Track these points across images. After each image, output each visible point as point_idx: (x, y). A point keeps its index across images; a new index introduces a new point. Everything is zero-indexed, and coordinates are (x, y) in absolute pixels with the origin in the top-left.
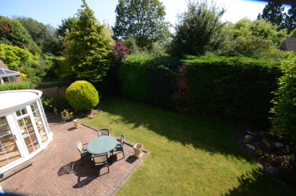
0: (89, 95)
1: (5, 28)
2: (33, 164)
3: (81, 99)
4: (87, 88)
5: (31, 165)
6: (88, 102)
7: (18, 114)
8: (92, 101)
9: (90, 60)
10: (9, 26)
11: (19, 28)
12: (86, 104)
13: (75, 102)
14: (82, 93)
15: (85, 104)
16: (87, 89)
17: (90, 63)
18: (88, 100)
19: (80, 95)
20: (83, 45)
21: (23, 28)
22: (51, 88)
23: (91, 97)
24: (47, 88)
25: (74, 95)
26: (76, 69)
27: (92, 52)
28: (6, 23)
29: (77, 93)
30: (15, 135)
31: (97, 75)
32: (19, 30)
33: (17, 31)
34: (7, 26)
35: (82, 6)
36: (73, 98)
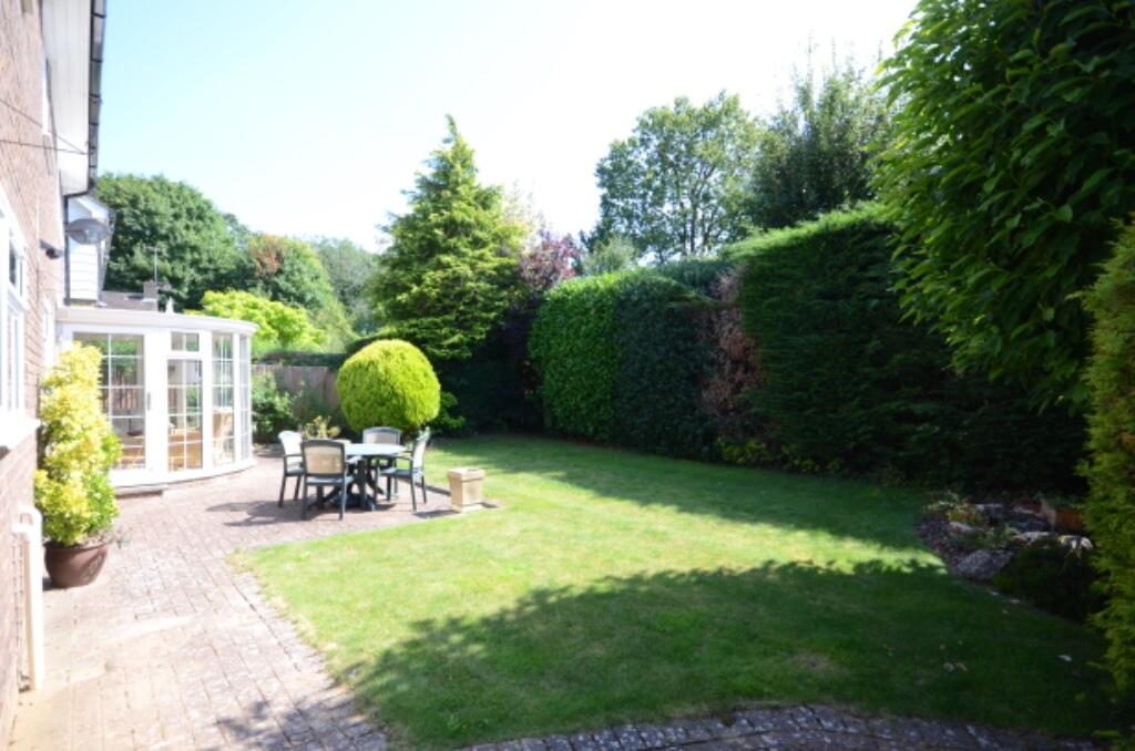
0: (401, 378)
1: (266, 260)
2: (166, 494)
3: (375, 389)
4: (403, 358)
5: (158, 493)
6: (394, 401)
7: (176, 345)
8: (409, 403)
9: (437, 282)
10: (279, 257)
11: (304, 263)
12: (388, 408)
13: (358, 401)
14: (381, 370)
15: (384, 408)
16: (400, 360)
17: (434, 293)
18: (396, 395)
19: (376, 376)
20: (423, 238)
21: (317, 264)
22: (309, 369)
23: (409, 387)
24: (298, 364)
25: (358, 377)
26: (389, 312)
27: (445, 259)
28: (274, 247)
29: (367, 369)
30: (149, 396)
31: (453, 334)
32: (304, 269)
33: (299, 270)
34: (274, 256)
35: (447, 141)
36: (354, 387)
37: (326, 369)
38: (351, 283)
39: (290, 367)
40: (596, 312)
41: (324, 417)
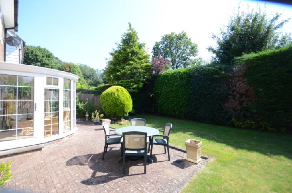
0: (123, 98)
1: (66, 68)
2: (43, 149)
3: (114, 101)
4: (123, 91)
5: (40, 149)
6: (121, 105)
8: (126, 106)
9: (129, 69)
10: (70, 67)
11: (76, 69)
12: (119, 108)
13: (108, 105)
14: (116, 95)
15: (118, 108)
16: (122, 92)
17: (129, 72)
18: (122, 103)
19: (115, 97)
20: (124, 56)
21: (79, 69)
22: (88, 95)
23: (125, 101)
24: (85, 93)
25: (108, 97)
26: (114, 78)
27: (131, 62)
28: (68, 65)
29: (111, 95)
30: (36, 104)
31: (134, 85)
32: (76, 71)
34: (68, 67)
35: (129, 30)
36: (107, 100)
37: (93, 95)
38: (87, 75)
39: (83, 94)
40: (180, 79)
41: (98, 111)
